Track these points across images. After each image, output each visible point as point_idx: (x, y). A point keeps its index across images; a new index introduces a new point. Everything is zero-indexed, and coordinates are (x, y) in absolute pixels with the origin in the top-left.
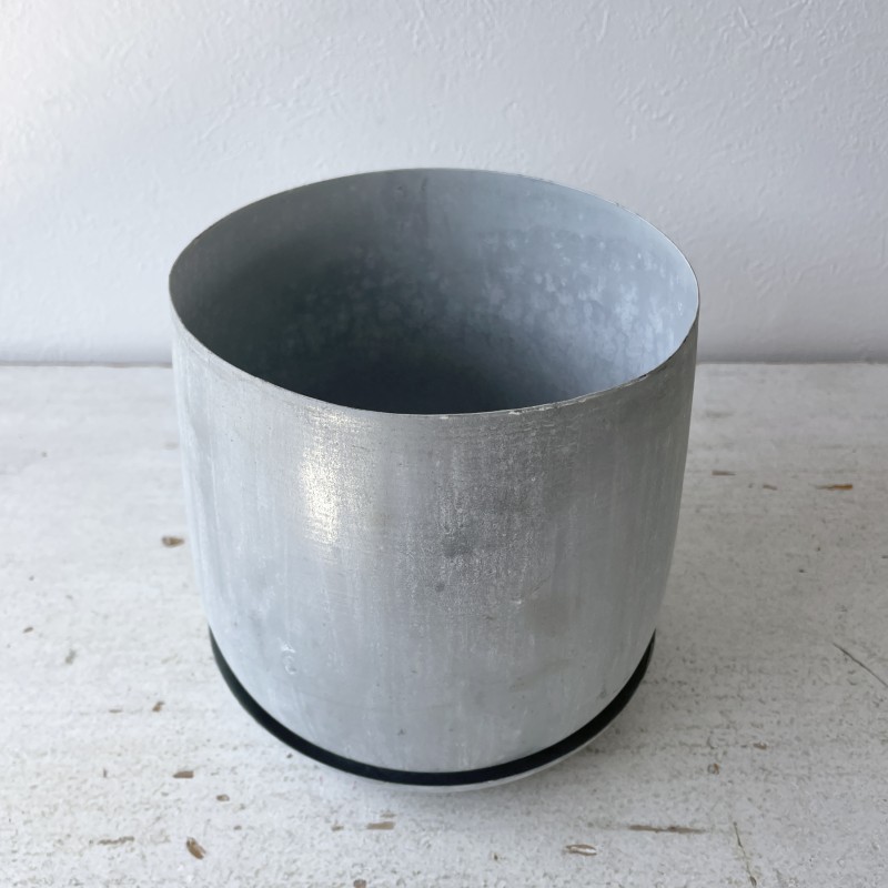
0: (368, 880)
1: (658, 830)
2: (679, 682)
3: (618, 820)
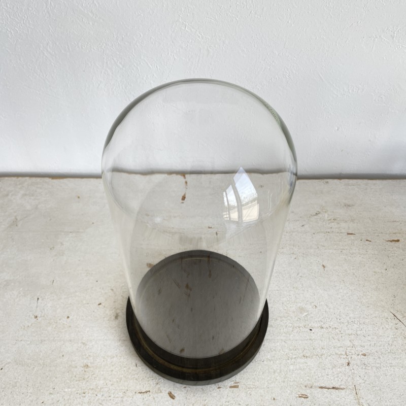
1: (328, 389)
3: (315, 384)
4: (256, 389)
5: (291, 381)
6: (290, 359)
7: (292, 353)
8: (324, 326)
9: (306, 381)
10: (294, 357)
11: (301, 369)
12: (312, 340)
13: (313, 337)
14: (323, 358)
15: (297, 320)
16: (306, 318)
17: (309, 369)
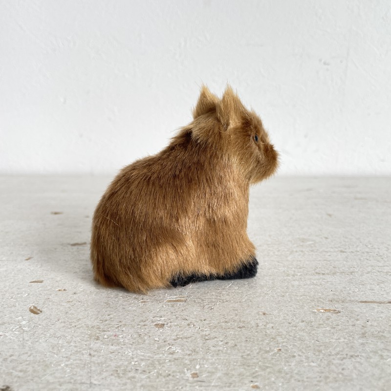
0: (165, 323)
1: (380, 303)
2: (367, 252)
3: (349, 299)
4: (223, 302)
5: (298, 296)
6: (291, 276)
7: (294, 271)
8: (345, 251)
9: (328, 295)
10: (299, 274)
11: (316, 285)
12: (329, 261)
13: (331, 259)
14: (356, 275)
15: (297, 247)
16: (313, 245)
17: (332, 284)
